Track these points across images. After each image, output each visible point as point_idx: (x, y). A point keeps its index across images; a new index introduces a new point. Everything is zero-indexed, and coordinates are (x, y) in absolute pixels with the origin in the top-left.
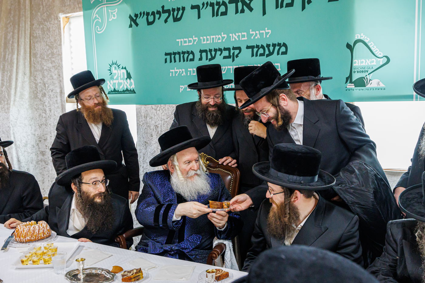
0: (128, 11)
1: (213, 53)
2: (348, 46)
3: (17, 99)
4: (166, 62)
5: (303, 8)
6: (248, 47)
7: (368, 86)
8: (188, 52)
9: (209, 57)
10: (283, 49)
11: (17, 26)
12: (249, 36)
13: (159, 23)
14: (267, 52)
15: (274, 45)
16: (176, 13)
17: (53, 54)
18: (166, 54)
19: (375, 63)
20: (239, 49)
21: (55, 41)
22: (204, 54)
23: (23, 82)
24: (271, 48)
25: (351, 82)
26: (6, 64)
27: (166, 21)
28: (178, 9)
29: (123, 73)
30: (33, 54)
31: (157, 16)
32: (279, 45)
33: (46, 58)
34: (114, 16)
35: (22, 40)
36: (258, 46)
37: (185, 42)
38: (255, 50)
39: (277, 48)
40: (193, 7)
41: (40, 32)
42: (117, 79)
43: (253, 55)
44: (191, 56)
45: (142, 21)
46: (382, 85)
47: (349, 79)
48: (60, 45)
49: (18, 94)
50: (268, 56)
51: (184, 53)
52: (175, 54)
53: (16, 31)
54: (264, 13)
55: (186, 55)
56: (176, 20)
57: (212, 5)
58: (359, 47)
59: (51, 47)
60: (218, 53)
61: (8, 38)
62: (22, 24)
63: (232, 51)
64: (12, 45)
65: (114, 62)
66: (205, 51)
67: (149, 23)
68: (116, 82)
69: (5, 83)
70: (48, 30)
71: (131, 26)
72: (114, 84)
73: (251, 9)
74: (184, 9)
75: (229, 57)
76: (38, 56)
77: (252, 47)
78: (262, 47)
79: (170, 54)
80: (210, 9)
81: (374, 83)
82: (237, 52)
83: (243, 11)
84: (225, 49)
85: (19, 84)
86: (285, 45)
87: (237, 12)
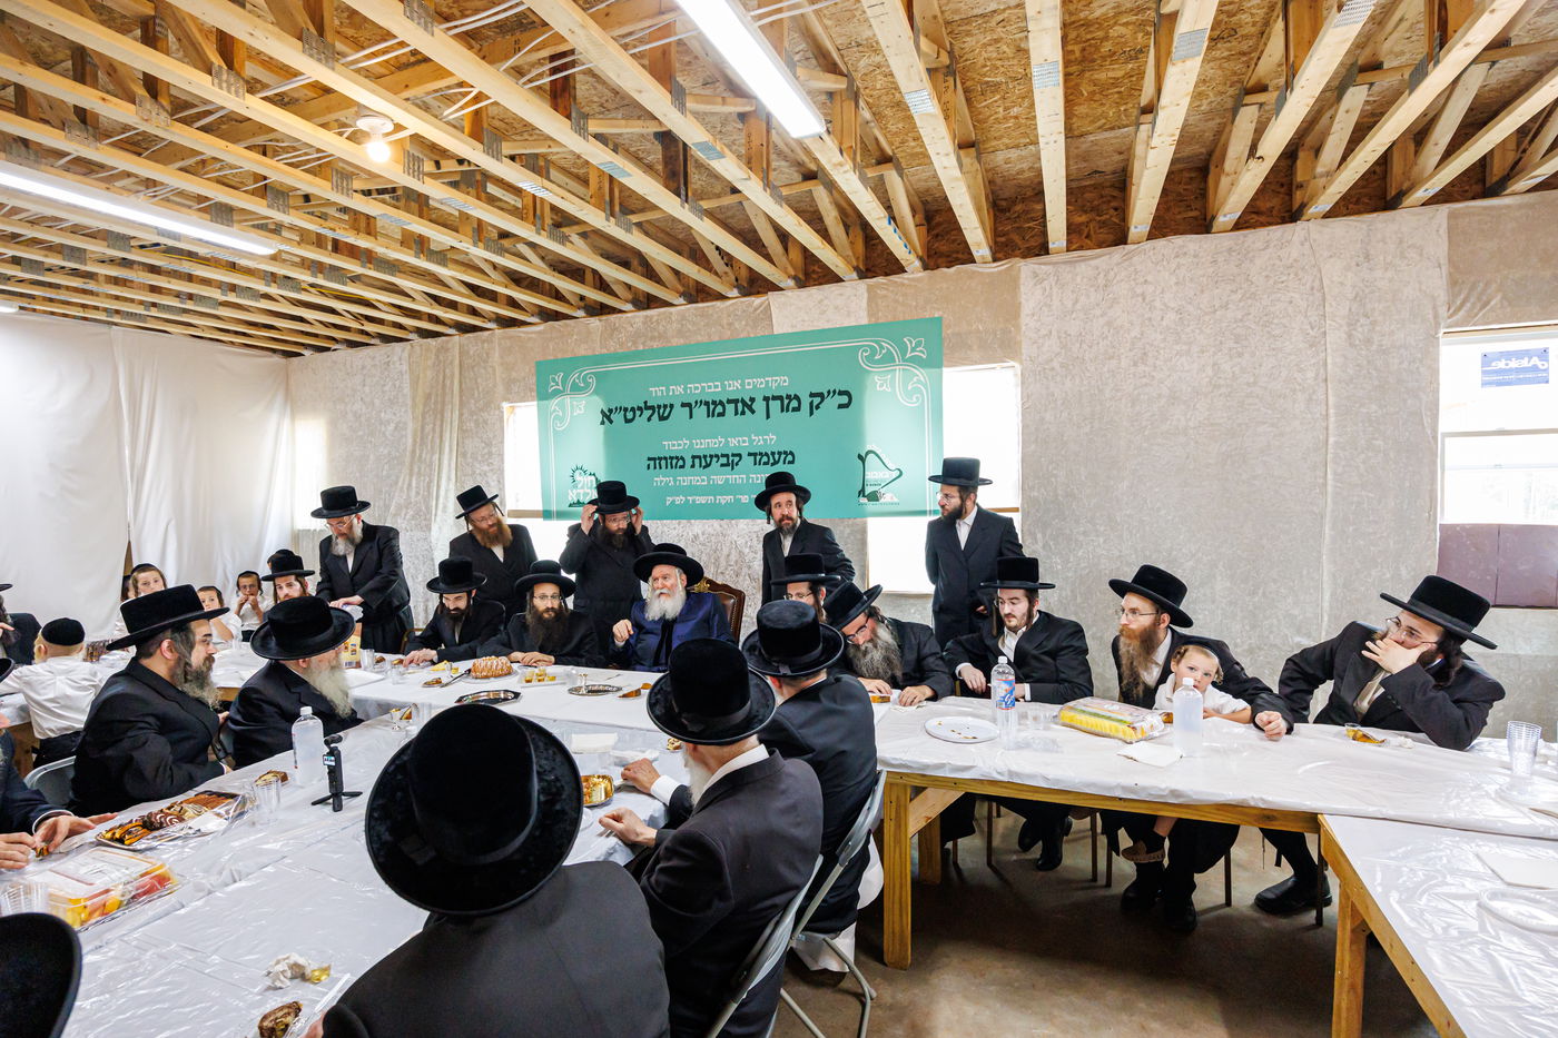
0: (599, 404)
1: (708, 459)
2: (860, 457)
3: (439, 512)
4: (649, 468)
5: (811, 414)
6: (750, 454)
7: (882, 501)
8: (677, 458)
9: (704, 464)
10: (790, 458)
11: (439, 416)
12: (751, 441)
13: (641, 421)
14: (772, 461)
15: (780, 453)
16: (661, 411)
17: (490, 454)
18: (649, 459)
19: (887, 476)
20: (740, 455)
21: (495, 436)
22: (697, 461)
23: (447, 491)
24: (777, 457)
25: (864, 496)
26: (423, 467)
27: (649, 419)
28: (665, 406)
29: (592, 481)
30: (461, 454)
31: (638, 413)
32: (785, 453)
33: (480, 458)
34: (580, 409)
35: (447, 436)
36: (761, 454)
37: (674, 445)
38: (758, 458)
39: (783, 456)
40: (683, 405)
41: (472, 425)
42: (582, 488)
43: (755, 464)
44: (681, 463)
45: (618, 418)
46: (896, 500)
47: (862, 492)
48: (502, 442)
49: (440, 506)
50: (772, 465)
51: (672, 458)
52: (660, 459)
53: (438, 423)
54: (768, 417)
55: (674, 461)
56: (662, 418)
57: (707, 403)
58: (871, 459)
59: (489, 444)
60: (715, 459)
61: (427, 431)
62: (447, 414)
63: (731, 458)
64: (432, 441)
65: (579, 466)
66: (699, 457)
67: (627, 421)
68: (581, 491)
69: (421, 492)
70: (485, 422)
71: (603, 423)
72: (578, 494)
73: (753, 412)
74: (672, 406)
75: (727, 465)
76: (469, 455)
77: (755, 455)
78: (766, 454)
79: (654, 459)
80: (704, 408)
81: (888, 497)
82: (736, 459)
83: (743, 413)
84: (723, 456)
85: (442, 493)
86: (792, 453)
87: (736, 414)
